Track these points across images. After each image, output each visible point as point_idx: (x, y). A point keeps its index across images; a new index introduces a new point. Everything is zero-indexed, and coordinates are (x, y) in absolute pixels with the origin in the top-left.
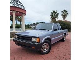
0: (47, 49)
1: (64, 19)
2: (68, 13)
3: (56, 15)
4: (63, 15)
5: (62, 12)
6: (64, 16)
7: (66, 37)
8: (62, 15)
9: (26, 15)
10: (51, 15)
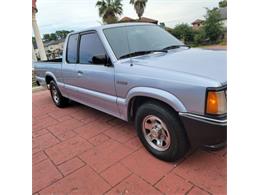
1: (140, 15)
6: (140, 5)
8: (132, 2)
10: (99, 3)
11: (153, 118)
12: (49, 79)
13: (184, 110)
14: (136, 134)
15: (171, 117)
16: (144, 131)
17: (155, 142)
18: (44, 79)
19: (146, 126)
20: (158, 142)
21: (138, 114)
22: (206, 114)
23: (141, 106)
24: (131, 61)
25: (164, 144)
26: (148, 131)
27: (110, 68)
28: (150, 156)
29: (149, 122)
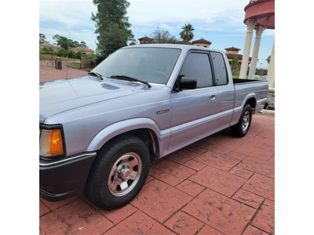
0: (130, 182)
7: (254, 116)
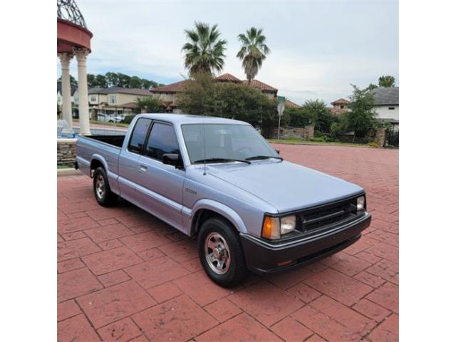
1: (250, 77)
2: (266, 49)
3: (212, 46)
4: (247, 53)
5: (242, 37)
6: (253, 61)
8: (240, 54)
9: (90, 52)
10: (188, 47)
11: (218, 236)
12: (96, 164)
13: (245, 231)
14: (198, 256)
15: (234, 236)
16: (206, 250)
17: (215, 263)
18: (88, 163)
19: (209, 244)
20: (219, 265)
21: (203, 229)
22: (263, 238)
23: (207, 220)
24: (205, 169)
25: (224, 266)
26: (210, 251)
27: (181, 171)
28: (207, 280)
29: (213, 240)
